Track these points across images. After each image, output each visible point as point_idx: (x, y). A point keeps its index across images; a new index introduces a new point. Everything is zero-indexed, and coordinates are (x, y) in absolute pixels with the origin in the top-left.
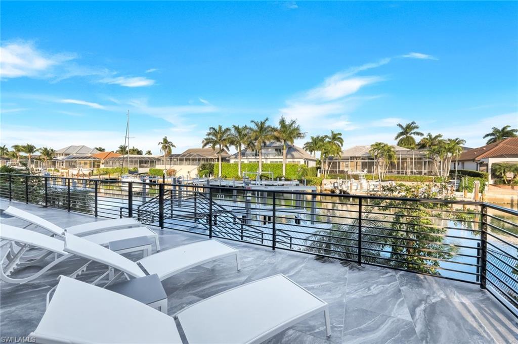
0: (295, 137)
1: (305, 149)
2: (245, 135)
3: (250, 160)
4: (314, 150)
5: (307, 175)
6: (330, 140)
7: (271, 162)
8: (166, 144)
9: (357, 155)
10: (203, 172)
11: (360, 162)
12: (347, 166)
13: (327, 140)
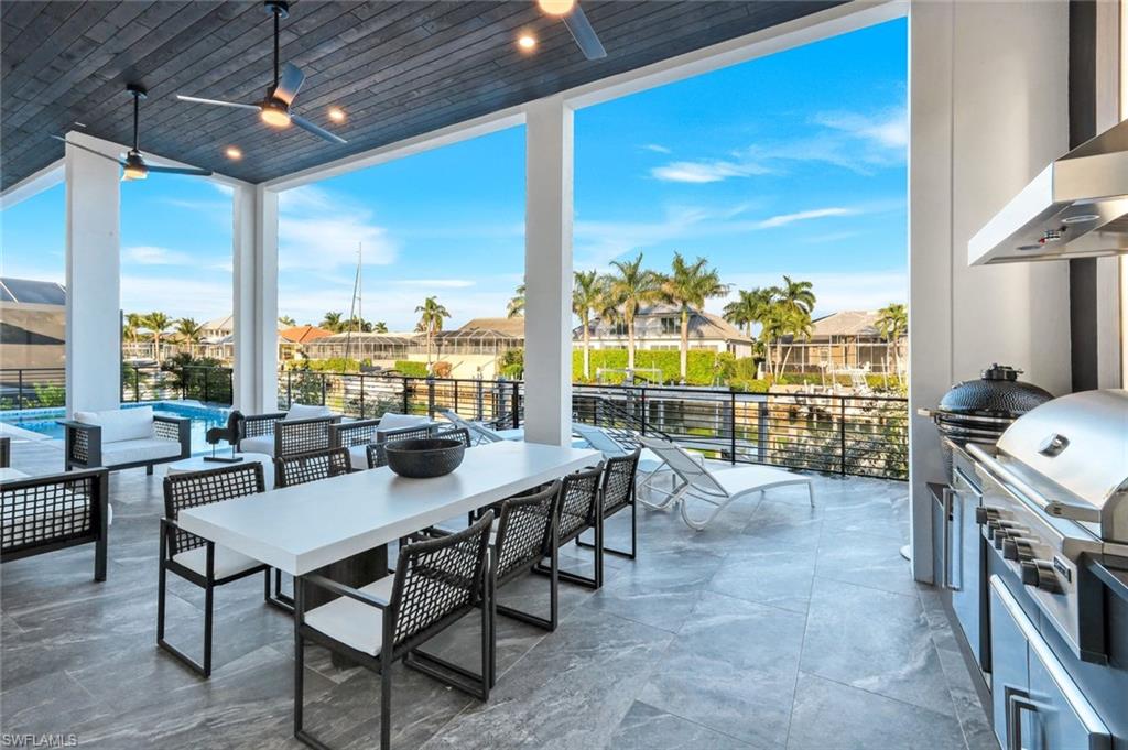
0: (706, 294)
1: (727, 318)
2: (598, 291)
3: (606, 343)
4: (747, 319)
5: (734, 376)
6: (784, 298)
7: (652, 347)
8: (433, 311)
9: (847, 333)
10: (510, 367)
11: (853, 347)
12: (825, 357)
13: (777, 297)
